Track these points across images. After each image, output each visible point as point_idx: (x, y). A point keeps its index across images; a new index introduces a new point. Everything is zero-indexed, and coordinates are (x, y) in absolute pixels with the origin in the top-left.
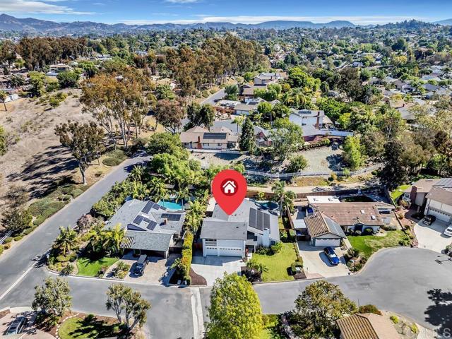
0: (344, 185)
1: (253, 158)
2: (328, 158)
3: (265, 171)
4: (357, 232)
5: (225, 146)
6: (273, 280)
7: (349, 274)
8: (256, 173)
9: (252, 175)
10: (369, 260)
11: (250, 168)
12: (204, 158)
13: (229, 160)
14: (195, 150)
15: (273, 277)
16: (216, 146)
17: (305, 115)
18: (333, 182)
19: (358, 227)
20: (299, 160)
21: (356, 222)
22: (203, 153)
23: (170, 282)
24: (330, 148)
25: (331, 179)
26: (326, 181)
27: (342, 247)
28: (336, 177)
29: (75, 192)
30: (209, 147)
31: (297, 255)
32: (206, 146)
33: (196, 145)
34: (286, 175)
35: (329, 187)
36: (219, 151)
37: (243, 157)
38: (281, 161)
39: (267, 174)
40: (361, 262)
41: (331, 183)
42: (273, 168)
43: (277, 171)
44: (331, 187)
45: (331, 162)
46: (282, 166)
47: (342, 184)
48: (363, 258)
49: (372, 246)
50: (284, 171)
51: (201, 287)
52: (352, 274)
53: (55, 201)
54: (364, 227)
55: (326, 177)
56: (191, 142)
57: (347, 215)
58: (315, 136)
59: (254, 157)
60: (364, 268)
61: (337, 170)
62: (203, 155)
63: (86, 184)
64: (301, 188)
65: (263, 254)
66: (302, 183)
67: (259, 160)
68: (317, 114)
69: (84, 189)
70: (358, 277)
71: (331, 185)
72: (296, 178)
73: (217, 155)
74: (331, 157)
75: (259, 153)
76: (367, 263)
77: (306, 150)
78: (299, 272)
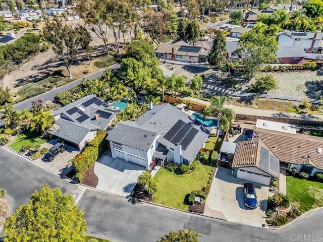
0: (317, 116)
1: (219, 74)
2: (307, 84)
3: (226, 88)
4: (303, 174)
5: (196, 60)
6: (163, 203)
7: (263, 226)
8: (216, 88)
9: (211, 90)
10: (304, 215)
11: (212, 83)
12: (172, 69)
13: (194, 73)
14: (167, 61)
15: (165, 200)
16: (188, 59)
17: (298, 37)
18: (304, 111)
19: (306, 169)
20: (266, 80)
21: (304, 161)
22: (173, 64)
23: (67, 175)
24: (315, 72)
25: (302, 107)
26: (295, 107)
27: (272, 188)
28: (310, 105)
29: (59, 83)
30: (181, 60)
31: (208, 183)
32: (179, 58)
33: (169, 57)
34: (248, 95)
35: (296, 115)
36: (188, 64)
37: (210, 72)
38: (247, 80)
39: (228, 91)
40: (289, 215)
41: (301, 110)
42: (236, 86)
43: (240, 89)
44: (298, 116)
45: (309, 88)
46: (248, 85)
47: (315, 114)
48: (294, 211)
49: (317, 198)
50: (247, 91)
51: (89, 188)
52: (267, 227)
53: (41, 87)
54: (314, 171)
55: (297, 104)
56: (166, 53)
57: (295, 150)
58: (301, 58)
59: (220, 72)
60: (290, 224)
61: (315, 98)
62: (173, 66)
63: (71, 78)
64: (260, 110)
65: (171, 171)
66: (264, 105)
67: (224, 77)
68: (313, 37)
69: (67, 82)
70: (275, 234)
71: (300, 113)
72: (258, 99)
73: (185, 67)
74: (313, 83)
75: (227, 69)
76: (298, 218)
77: (282, 71)
78: (199, 203)
